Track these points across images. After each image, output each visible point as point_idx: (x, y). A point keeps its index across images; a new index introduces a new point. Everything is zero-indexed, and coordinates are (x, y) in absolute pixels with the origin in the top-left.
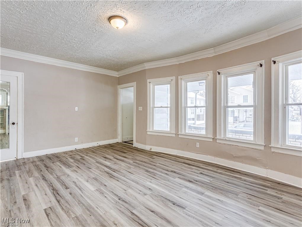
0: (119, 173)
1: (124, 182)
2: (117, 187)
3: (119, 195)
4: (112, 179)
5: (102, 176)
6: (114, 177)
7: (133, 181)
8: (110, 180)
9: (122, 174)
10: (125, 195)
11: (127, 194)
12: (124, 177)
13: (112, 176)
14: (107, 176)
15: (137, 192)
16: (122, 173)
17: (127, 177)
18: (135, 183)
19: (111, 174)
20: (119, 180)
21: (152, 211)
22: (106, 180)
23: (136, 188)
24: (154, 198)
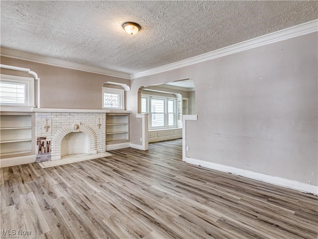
0: (130, 206)
1: (125, 193)
2: (131, 188)
3: (130, 182)
4: (139, 196)
5: (153, 201)
6: (137, 199)
7: (115, 194)
8: (141, 195)
9: (126, 204)
10: (125, 182)
11: (123, 183)
12: (124, 200)
13: (140, 200)
14: (147, 201)
15: (115, 184)
16: (127, 206)
17: (120, 199)
18: (114, 191)
19: (142, 204)
20: (130, 195)
21: (109, 175)
22: (145, 195)
23: (114, 187)
24: (103, 181)
